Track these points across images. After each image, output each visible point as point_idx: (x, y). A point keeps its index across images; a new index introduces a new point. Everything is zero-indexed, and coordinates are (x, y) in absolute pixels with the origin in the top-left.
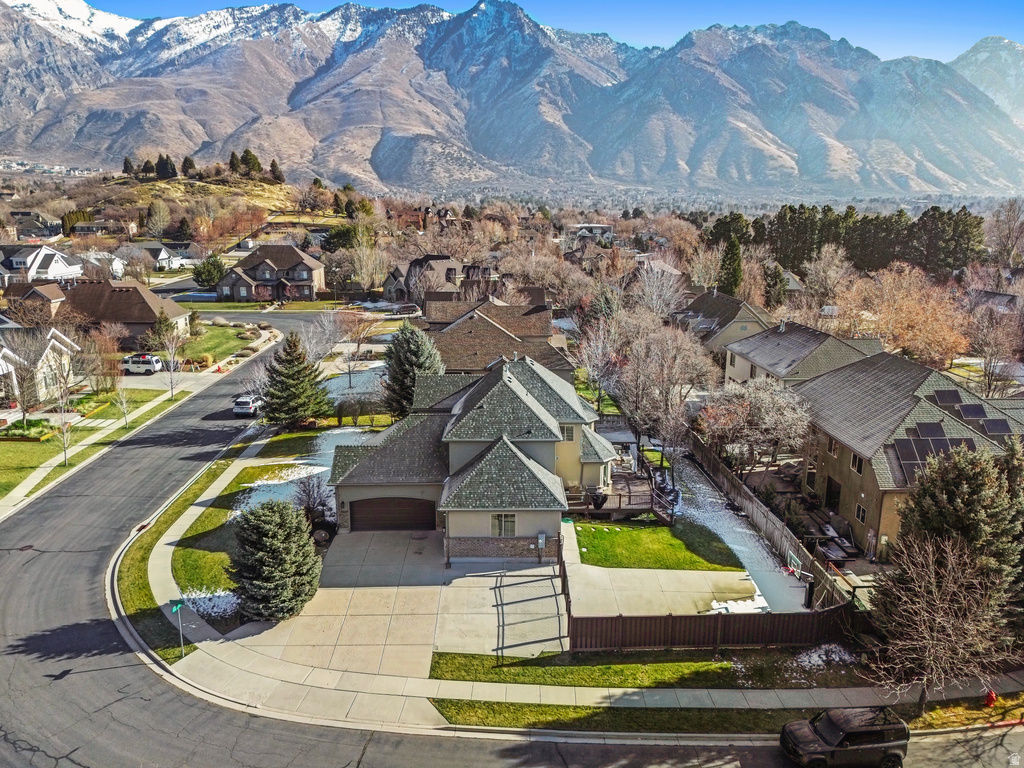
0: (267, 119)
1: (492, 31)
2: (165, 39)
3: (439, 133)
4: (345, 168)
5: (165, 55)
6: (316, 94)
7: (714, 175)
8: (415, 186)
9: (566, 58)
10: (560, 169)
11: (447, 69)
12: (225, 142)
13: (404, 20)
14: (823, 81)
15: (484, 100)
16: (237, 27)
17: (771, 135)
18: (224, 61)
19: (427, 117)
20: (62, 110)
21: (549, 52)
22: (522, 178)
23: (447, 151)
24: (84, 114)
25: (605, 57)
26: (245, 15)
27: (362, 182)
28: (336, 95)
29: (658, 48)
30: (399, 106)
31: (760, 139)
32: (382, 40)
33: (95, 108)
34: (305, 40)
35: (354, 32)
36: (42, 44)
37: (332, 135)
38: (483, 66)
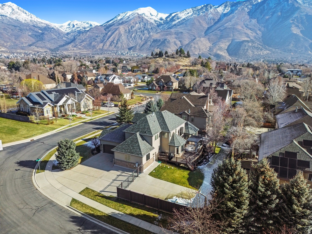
0: (197, 39)
1: (276, 4)
2: (174, 18)
3: (251, 39)
4: (219, 52)
5: (174, 23)
6: (213, 30)
8: (240, 57)
9: (305, 10)
10: (296, 50)
11: (258, 18)
12: (185, 46)
13: (245, 4)
15: (270, 27)
16: (193, 13)
18: (188, 23)
19: (248, 34)
22: (281, 53)
23: (253, 45)
24: (152, 41)
26: (196, 9)
27: (223, 56)
28: (219, 30)
30: (239, 32)
32: (236, 11)
34: (212, 14)
35: (228, 10)
36: (145, 23)
37: (216, 42)
38: (271, 16)
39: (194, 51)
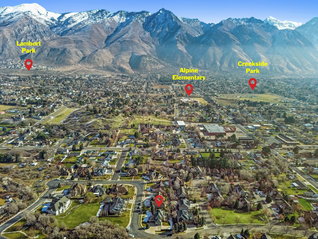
0: (100, 50)
1: (163, 19)
2: (69, 21)
3: (148, 54)
4: (122, 65)
5: (69, 26)
6: (113, 40)
7: (227, 66)
8: (141, 71)
9: (185, 28)
10: (182, 64)
11: (150, 31)
13: (138, 16)
14: (261, 37)
15: (161, 42)
16: (89, 17)
17: (244, 53)
18: (86, 30)
19: (145, 48)
20: (43, 48)
21: (180, 27)
23: (150, 60)
24: (49, 49)
25: (197, 26)
26: (91, 13)
27: (127, 70)
28: (119, 41)
29: (213, 24)
30: (136, 45)
31: (241, 55)
32: (132, 23)
33: (52, 47)
34: (109, 23)
35: (123, 20)
36: (36, 26)
37: (117, 55)
38: (161, 30)
39: (98, 63)
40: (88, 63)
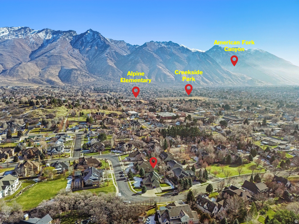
0: (24, 63)
1: (92, 39)
3: (78, 68)
4: (50, 78)
6: (38, 55)
7: (155, 80)
8: (72, 83)
9: (113, 47)
10: (114, 78)
11: (79, 49)
12: (10, 70)
13: (65, 34)
14: (179, 57)
15: (91, 58)
16: (10, 33)
17: (168, 70)
18: (7, 44)
19: (75, 63)
21: (108, 46)
22: (104, 81)
23: (81, 73)
25: (124, 47)
26: (12, 30)
27: (56, 83)
28: (46, 56)
29: (138, 45)
30: (66, 60)
31: (165, 71)
32: (59, 40)
34: (34, 38)
35: (49, 37)
37: (45, 68)
38: (90, 48)
39: (22, 76)
40: (10, 76)
